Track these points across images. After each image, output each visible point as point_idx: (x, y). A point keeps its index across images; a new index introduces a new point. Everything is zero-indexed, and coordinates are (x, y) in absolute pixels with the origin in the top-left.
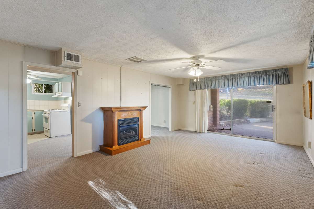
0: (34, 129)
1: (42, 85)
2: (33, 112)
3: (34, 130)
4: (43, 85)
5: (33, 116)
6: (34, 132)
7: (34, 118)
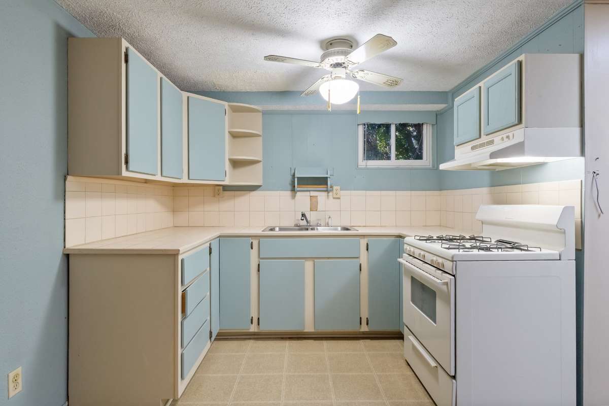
0: (365, 314)
1: (388, 126)
2: (363, 242)
3: (364, 321)
4: (393, 129)
5: (364, 259)
6: (364, 328)
7: (364, 267)
